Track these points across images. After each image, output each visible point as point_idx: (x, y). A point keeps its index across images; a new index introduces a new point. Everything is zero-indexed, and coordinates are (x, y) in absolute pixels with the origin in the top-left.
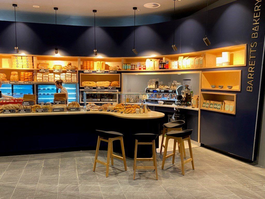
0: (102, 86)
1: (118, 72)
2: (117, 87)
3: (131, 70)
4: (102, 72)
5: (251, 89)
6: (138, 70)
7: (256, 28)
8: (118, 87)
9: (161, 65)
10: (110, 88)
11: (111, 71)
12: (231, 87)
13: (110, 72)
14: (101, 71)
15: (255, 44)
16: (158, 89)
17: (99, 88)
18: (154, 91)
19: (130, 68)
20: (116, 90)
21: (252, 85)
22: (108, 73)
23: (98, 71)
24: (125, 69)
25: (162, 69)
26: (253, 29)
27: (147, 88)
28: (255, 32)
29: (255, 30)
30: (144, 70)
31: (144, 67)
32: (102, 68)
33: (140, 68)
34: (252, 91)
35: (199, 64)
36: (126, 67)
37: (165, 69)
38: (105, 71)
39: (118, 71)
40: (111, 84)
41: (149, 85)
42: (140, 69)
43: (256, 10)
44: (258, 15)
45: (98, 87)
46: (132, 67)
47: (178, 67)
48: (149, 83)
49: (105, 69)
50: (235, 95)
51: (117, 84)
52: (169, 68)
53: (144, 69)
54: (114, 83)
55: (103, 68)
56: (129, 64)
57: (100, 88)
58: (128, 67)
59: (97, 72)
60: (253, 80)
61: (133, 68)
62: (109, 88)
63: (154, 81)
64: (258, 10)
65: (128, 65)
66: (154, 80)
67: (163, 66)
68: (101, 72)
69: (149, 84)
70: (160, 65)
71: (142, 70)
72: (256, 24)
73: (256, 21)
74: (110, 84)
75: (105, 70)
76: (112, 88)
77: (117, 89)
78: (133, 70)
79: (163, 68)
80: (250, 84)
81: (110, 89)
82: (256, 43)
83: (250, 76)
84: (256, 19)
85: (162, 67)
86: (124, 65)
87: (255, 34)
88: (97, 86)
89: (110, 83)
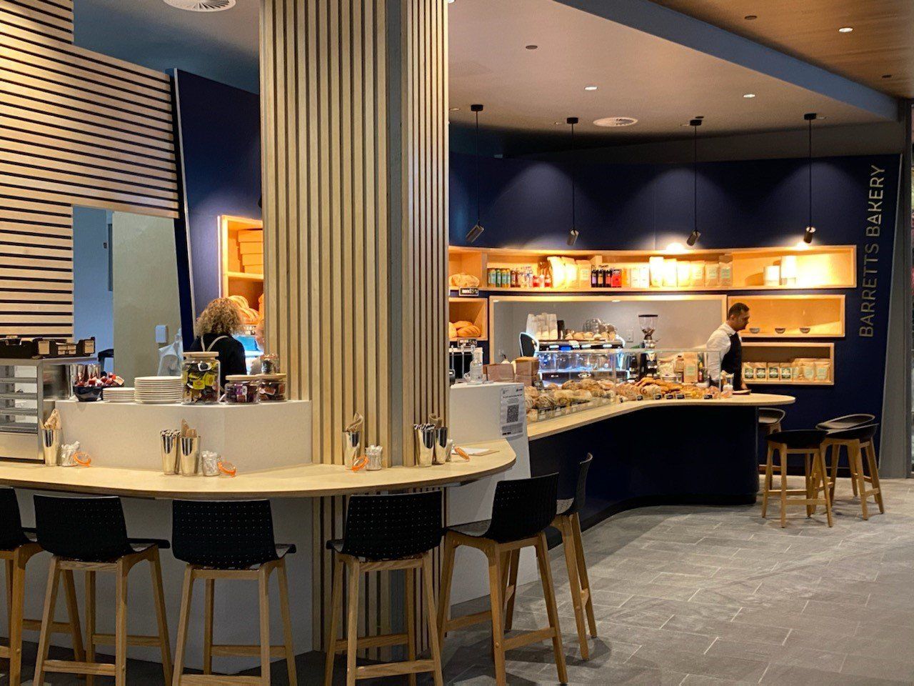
1: (482, 294)
3: (512, 286)
5: (869, 332)
6: (530, 288)
7: (875, 217)
9: (597, 277)
11: (464, 289)
12: (807, 330)
15: (875, 247)
21: (872, 324)
22: (458, 296)
24: (497, 285)
25: (601, 286)
26: (869, 219)
28: (873, 225)
29: (874, 221)
30: (548, 289)
31: (548, 280)
33: (537, 282)
34: (871, 335)
35: (719, 277)
36: (499, 278)
37: (609, 286)
42: (536, 285)
43: (874, 186)
44: (879, 195)
47: (651, 284)
50: (831, 345)
52: (623, 285)
53: (547, 285)
54: (468, 326)
60: (873, 316)
62: (461, 344)
63: (553, 321)
64: (877, 186)
66: (554, 318)
67: (604, 280)
69: (540, 328)
70: (594, 275)
71: (542, 288)
72: (875, 210)
73: (876, 206)
78: (518, 286)
79: (605, 285)
80: (868, 322)
82: (876, 245)
83: (866, 307)
84: (876, 201)
85: (600, 281)
87: (873, 229)
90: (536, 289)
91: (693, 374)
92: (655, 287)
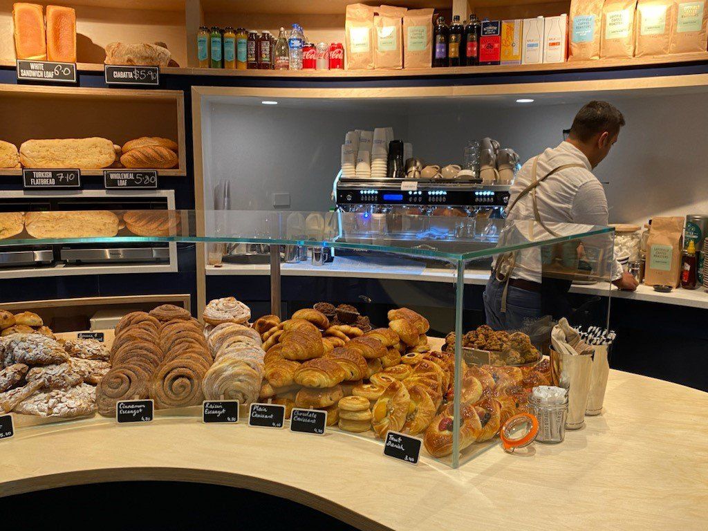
0: (61, 166)
1: (168, 81)
2: (163, 173)
3: (251, 66)
4: (61, 76)
6: (296, 71)
8: (172, 173)
9: (447, 42)
10: (122, 178)
11: (119, 70)
13: (117, 75)
14: (48, 68)
16: (409, 186)
17: (45, 182)
18: (386, 197)
19: (243, 58)
20: (163, 193)
22: (102, 85)
23: (26, 66)
24: (211, 63)
25: (455, 62)
27: (342, 180)
30: (336, 73)
31: (334, 55)
32: (58, 48)
33: (308, 55)
36: (217, 49)
37: (474, 62)
38: (79, 73)
39: (165, 69)
40: (124, 158)
41: (347, 160)
42: (308, 64)
45: (39, 175)
46: (258, 54)
47: (568, 53)
48: (348, 153)
49: (79, 60)
51: (165, 152)
52: (503, 59)
53: (332, 63)
54: (141, 147)
55: (65, 51)
56: (236, 32)
57: (53, 182)
58: (233, 50)
59: (25, 74)
61: (265, 59)
62: (115, 182)
63: (379, 142)
65: (230, 35)
66: (382, 135)
67: (462, 49)
68: (49, 76)
69: (352, 156)
70: (439, 38)
71: (322, 71)
74: (119, 154)
75: (82, 66)
76: (130, 182)
77: (164, 183)
78: (266, 66)
79: (463, 60)
81: (124, 183)
85: (454, 51)
86: (204, 35)
88: (31, 164)
89: (117, 147)
90: (310, 73)
91: (667, 268)
92: (580, 60)
